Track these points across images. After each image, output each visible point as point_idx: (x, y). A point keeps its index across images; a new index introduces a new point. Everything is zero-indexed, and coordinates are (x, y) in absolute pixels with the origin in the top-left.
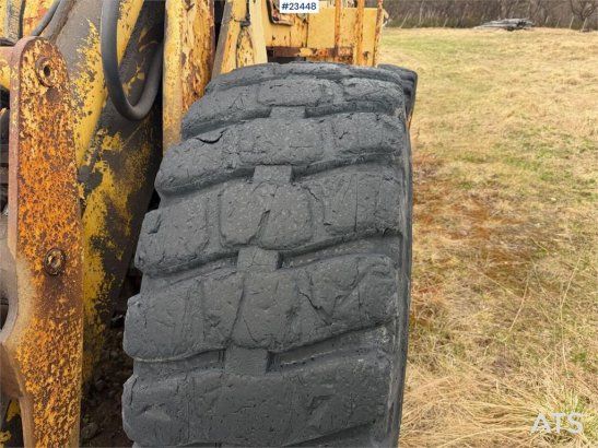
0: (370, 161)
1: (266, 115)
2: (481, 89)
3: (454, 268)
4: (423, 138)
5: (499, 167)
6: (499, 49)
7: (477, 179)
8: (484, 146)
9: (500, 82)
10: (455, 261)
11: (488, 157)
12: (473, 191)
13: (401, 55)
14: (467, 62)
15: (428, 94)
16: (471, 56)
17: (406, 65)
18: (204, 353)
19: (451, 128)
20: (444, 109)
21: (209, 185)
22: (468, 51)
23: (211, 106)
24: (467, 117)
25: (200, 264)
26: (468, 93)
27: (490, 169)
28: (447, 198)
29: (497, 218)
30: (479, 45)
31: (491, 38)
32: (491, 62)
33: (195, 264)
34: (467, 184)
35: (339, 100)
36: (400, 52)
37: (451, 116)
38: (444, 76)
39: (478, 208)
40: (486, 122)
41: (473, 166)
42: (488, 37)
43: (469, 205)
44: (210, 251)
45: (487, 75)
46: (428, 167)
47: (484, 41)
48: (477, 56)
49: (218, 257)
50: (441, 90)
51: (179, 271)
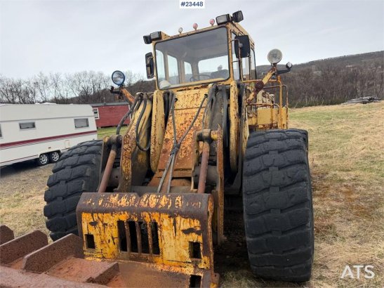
0: (296, 149)
1: (268, 141)
2: (347, 137)
3: (337, 213)
4: (316, 162)
5: (358, 172)
6: (358, 115)
7: (346, 178)
8: (350, 164)
9: (358, 133)
10: (338, 210)
11: (352, 169)
12: (345, 184)
13: (298, 123)
14: (338, 124)
15: (316, 142)
16: (339, 120)
17: (302, 128)
18: (264, 189)
19: (332, 157)
20: (326, 148)
21: (259, 156)
22: (338, 117)
23: (254, 140)
24: (340, 151)
25: (260, 172)
26: (339, 140)
27: (353, 174)
28: (332, 187)
29: (358, 193)
30: (344, 113)
31: (353, 109)
32: (353, 123)
33: (259, 171)
34: (341, 181)
35: (285, 137)
36: (297, 122)
37: (330, 152)
38: (324, 132)
39: (348, 190)
40: (351, 153)
41: (344, 173)
42: (351, 109)
43: (344, 189)
44: (263, 168)
45: (350, 130)
46: (320, 175)
47: (348, 111)
48: (344, 120)
49: (264, 170)
50: (324, 140)
51: (255, 174)
